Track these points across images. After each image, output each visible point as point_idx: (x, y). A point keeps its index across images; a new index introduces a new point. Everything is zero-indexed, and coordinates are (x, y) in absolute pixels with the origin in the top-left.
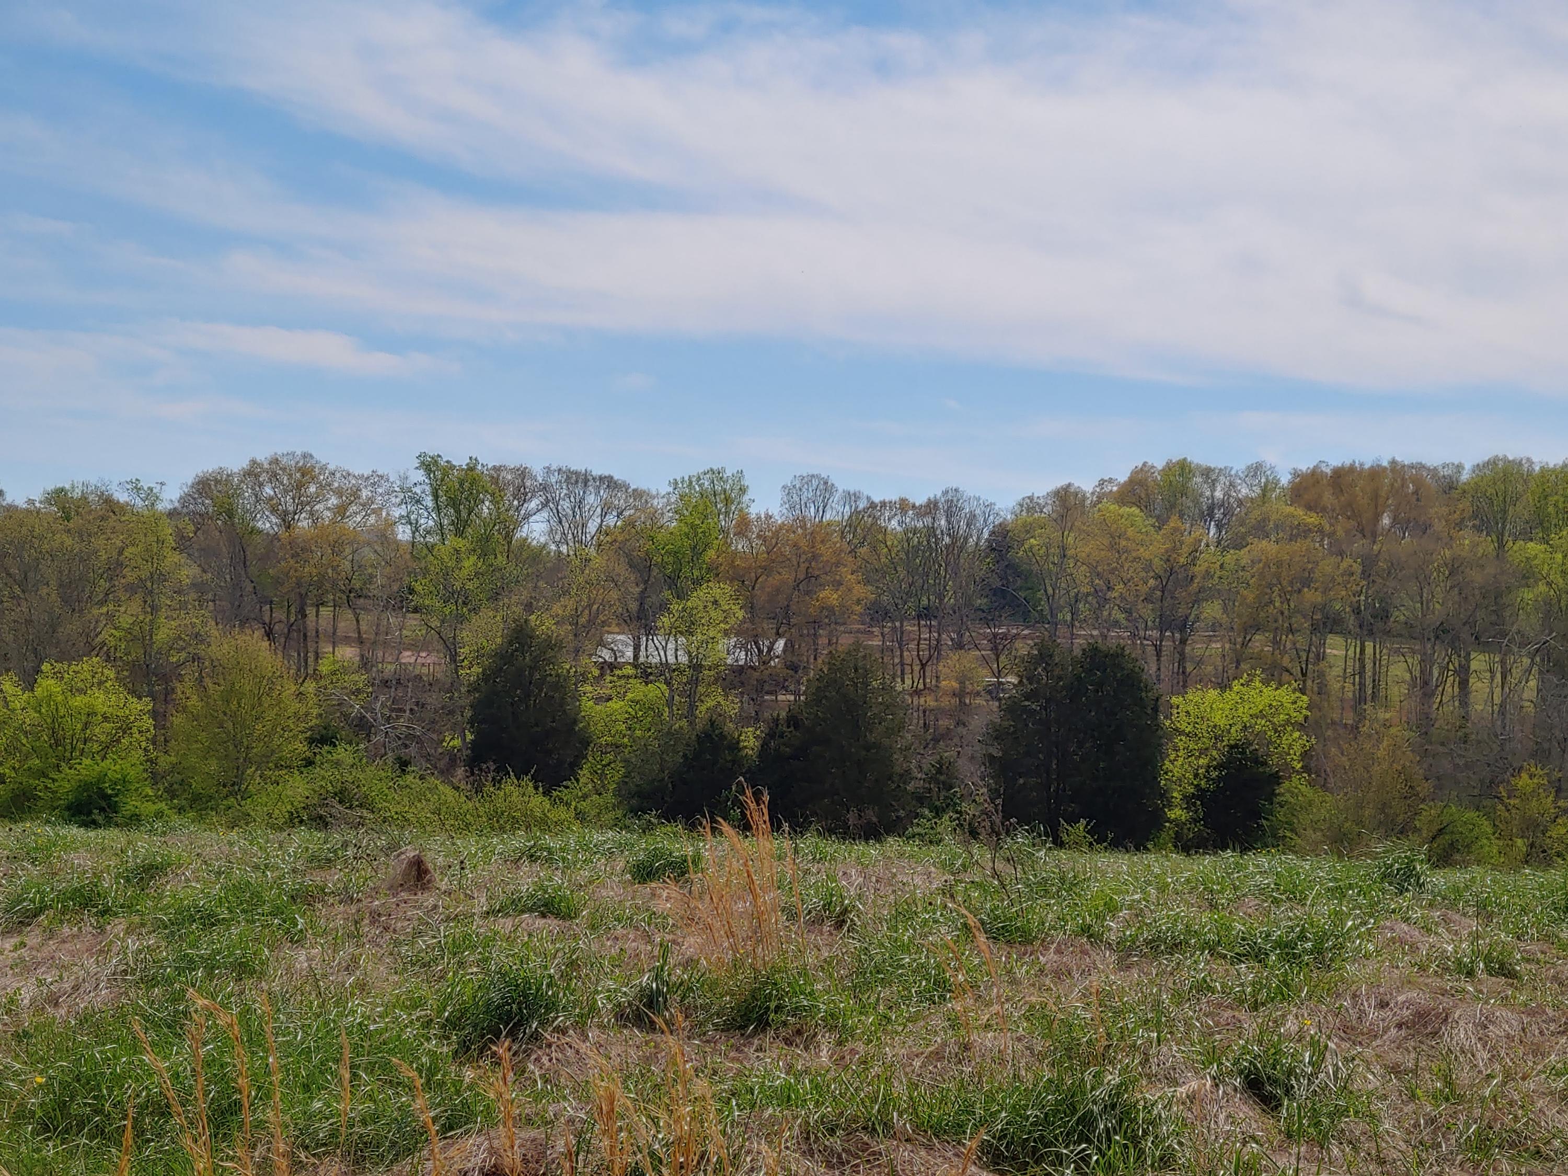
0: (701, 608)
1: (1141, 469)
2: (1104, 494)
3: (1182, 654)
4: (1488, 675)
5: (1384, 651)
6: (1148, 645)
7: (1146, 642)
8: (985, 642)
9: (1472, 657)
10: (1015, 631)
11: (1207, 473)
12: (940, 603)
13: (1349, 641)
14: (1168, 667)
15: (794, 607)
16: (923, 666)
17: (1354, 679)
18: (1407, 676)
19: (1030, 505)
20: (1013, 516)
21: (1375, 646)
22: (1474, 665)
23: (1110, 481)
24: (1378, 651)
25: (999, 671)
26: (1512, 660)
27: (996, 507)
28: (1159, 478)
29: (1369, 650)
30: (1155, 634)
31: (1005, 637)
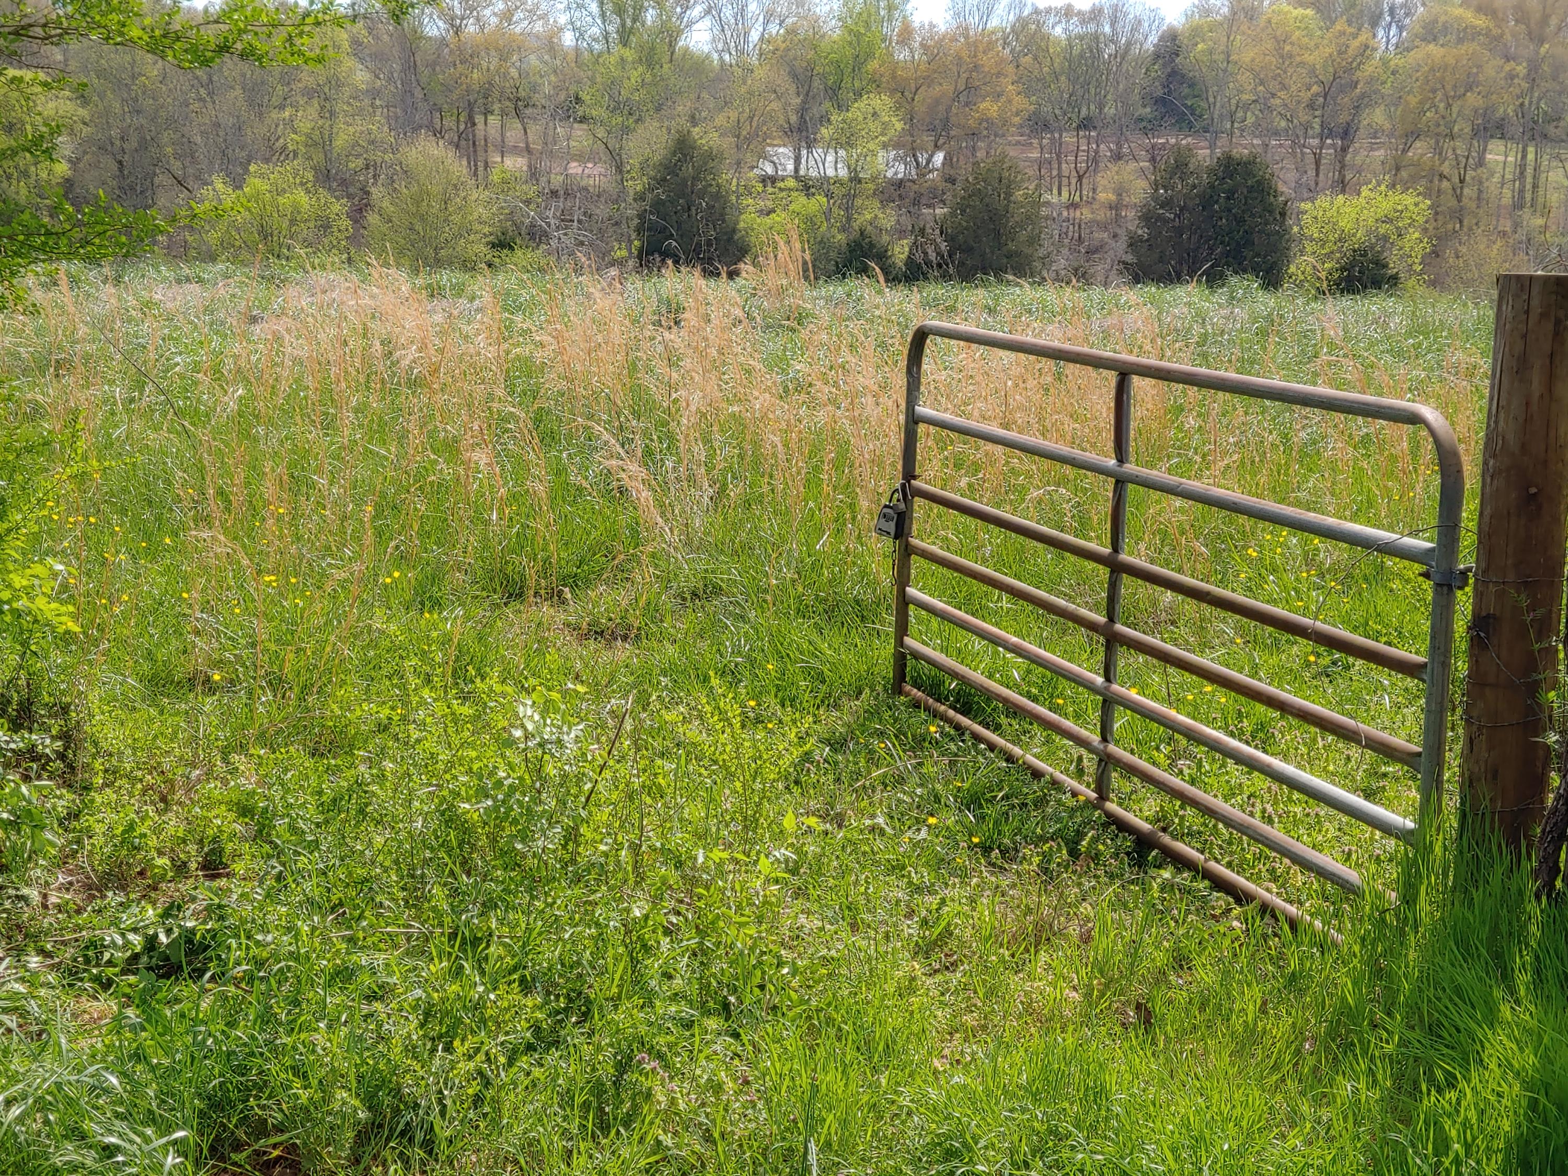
0: (860, 119)
3: (1343, 162)
5: (1546, 156)
6: (1308, 153)
7: (1306, 151)
8: (1143, 152)
10: (1174, 141)
12: (1100, 113)
15: (953, 119)
16: (1080, 178)
17: (1514, 185)
20: (1183, 22)
21: (1536, 152)
24: (1539, 156)
27: (1162, 12)
30: (1315, 141)
31: (1163, 147)
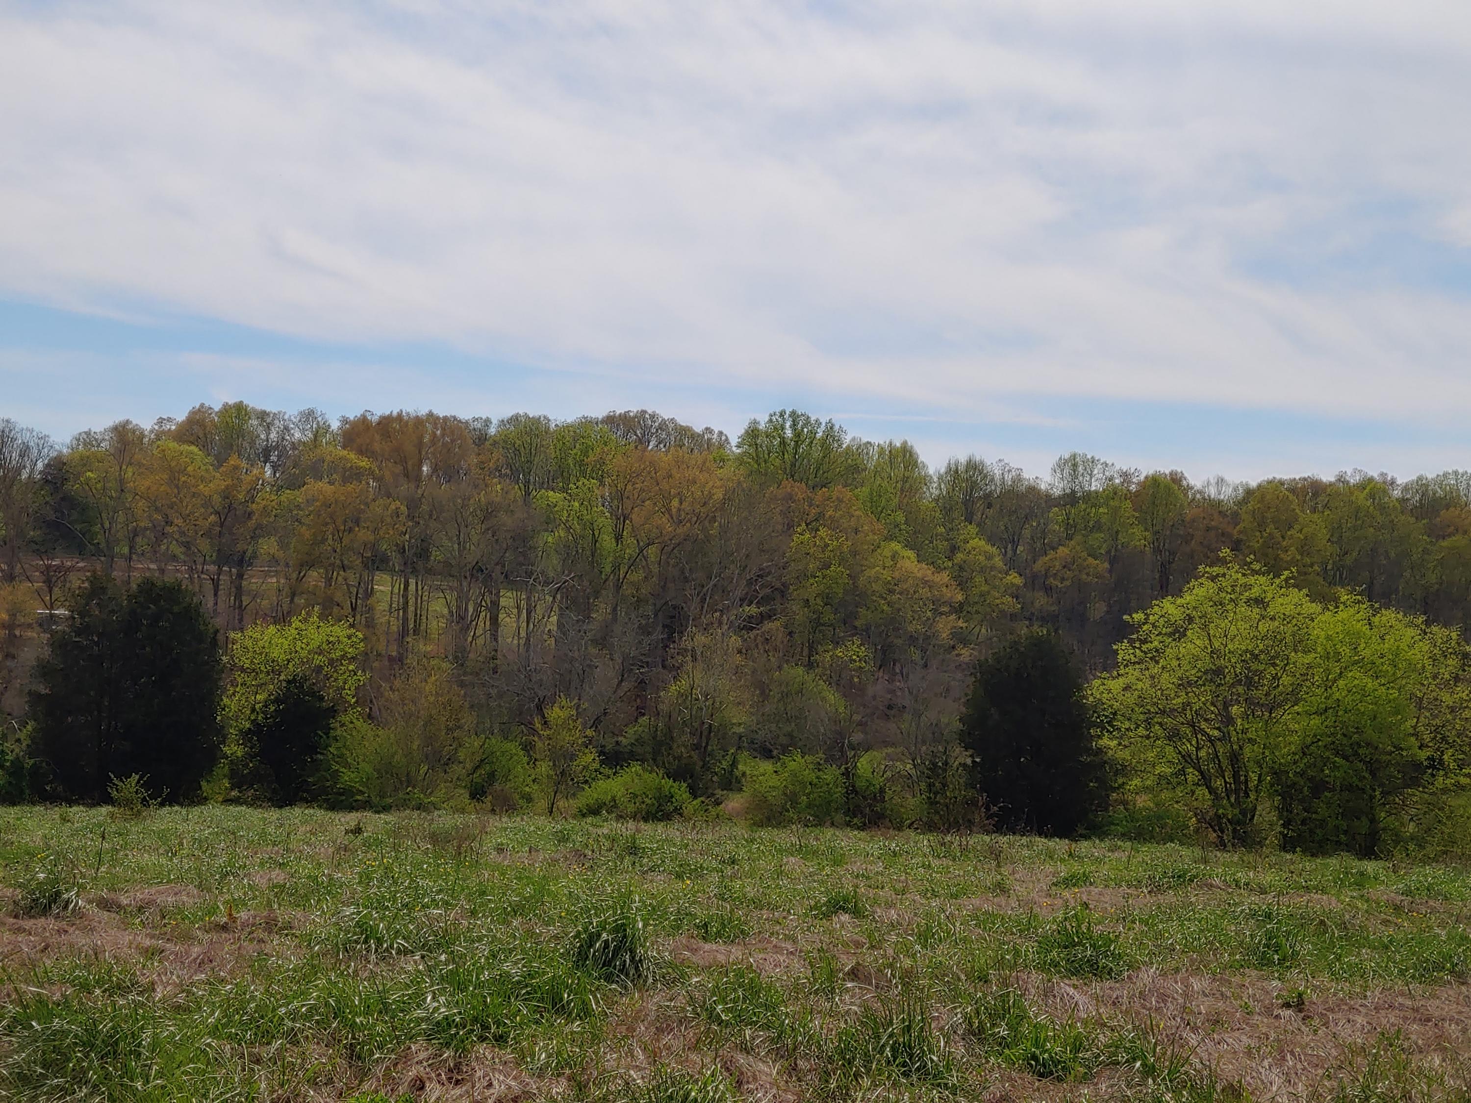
1: (199, 410)
2: (163, 432)
3: (239, 588)
4: (515, 611)
5: (426, 587)
6: (204, 579)
7: (203, 576)
8: (37, 574)
9: (501, 594)
10: (69, 564)
11: (263, 416)
13: (395, 578)
14: (225, 601)
17: (398, 614)
18: (446, 611)
19: (87, 439)
20: (70, 451)
21: (417, 583)
22: (503, 602)
23: (169, 420)
24: (420, 587)
25: (52, 604)
26: (536, 599)
27: (51, 440)
28: (216, 419)
29: (412, 587)
30: (213, 568)
31: (58, 568)
